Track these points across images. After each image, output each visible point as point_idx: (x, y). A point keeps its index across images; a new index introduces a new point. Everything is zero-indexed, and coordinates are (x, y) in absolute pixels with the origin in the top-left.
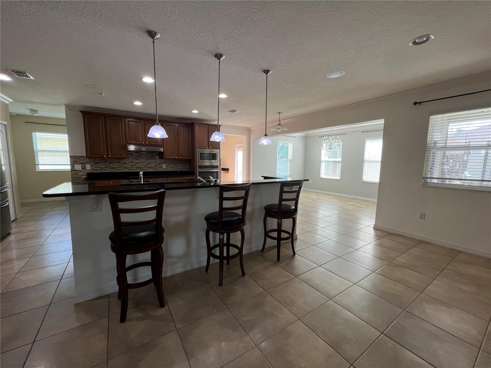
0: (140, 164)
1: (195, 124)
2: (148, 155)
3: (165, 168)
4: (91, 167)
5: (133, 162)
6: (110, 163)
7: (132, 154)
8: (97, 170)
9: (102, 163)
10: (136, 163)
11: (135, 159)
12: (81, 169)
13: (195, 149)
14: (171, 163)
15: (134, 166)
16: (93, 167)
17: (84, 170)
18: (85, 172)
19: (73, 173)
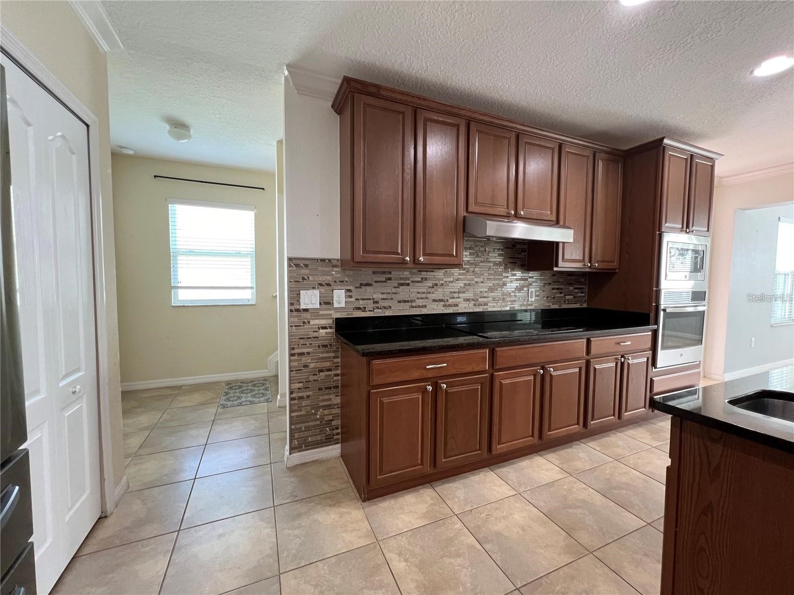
4: (346, 297)
9: (378, 285)
10: (465, 285)
12: (318, 306)
13: (658, 233)
14: (548, 284)
16: (353, 299)
17: (326, 310)
18: (331, 315)
19: (296, 320)
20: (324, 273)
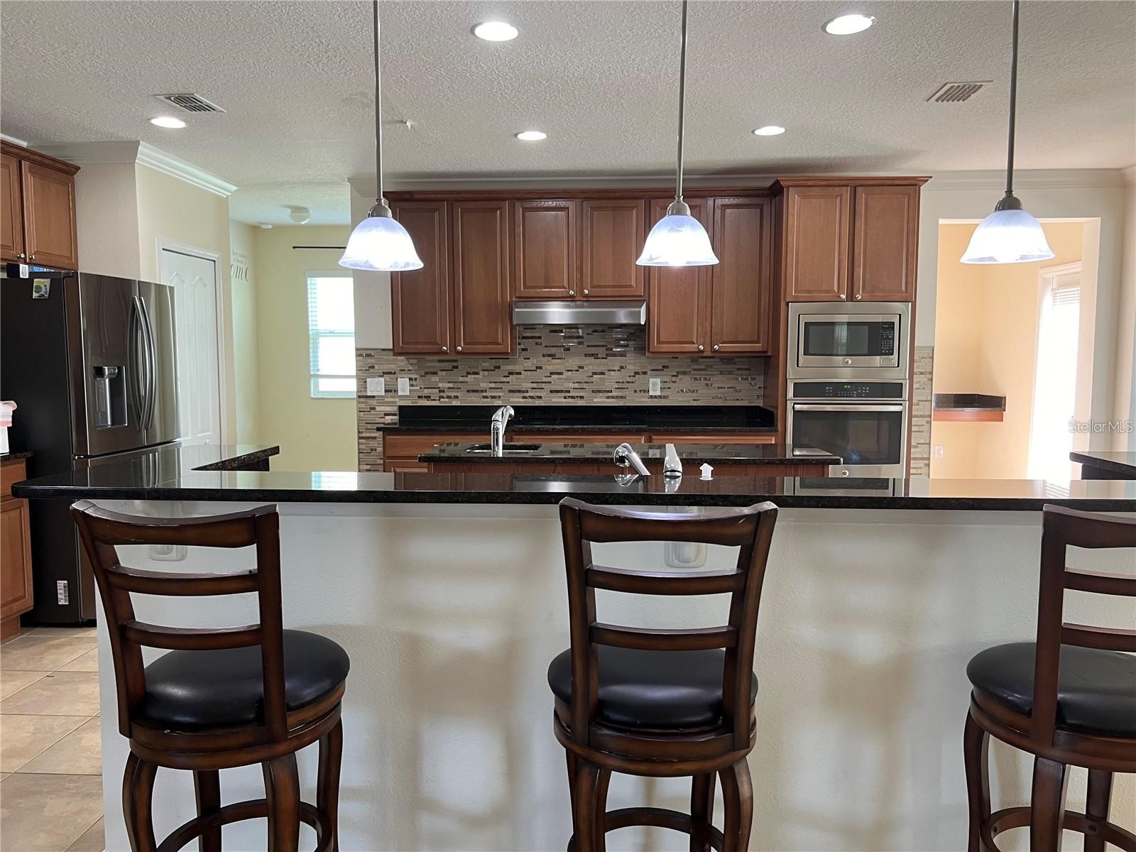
0: (566, 374)
1: (788, 187)
2: (596, 339)
3: (658, 393)
4: (412, 385)
5: (541, 368)
6: (468, 373)
7: (540, 338)
8: (426, 397)
9: (444, 373)
10: (551, 373)
11: (549, 356)
12: (383, 394)
13: (783, 304)
14: (685, 373)
15: (543, 385)
16: (418, 388)
17: (392, 397)
18: (395, 402)
19: (363, 405)
20: (388, 362)
